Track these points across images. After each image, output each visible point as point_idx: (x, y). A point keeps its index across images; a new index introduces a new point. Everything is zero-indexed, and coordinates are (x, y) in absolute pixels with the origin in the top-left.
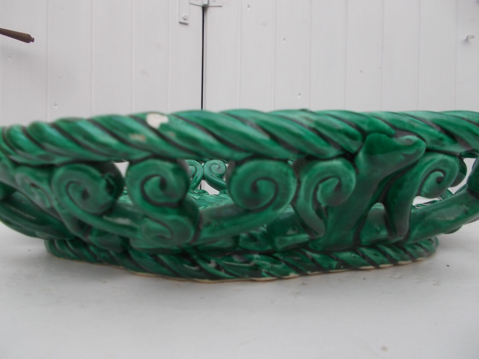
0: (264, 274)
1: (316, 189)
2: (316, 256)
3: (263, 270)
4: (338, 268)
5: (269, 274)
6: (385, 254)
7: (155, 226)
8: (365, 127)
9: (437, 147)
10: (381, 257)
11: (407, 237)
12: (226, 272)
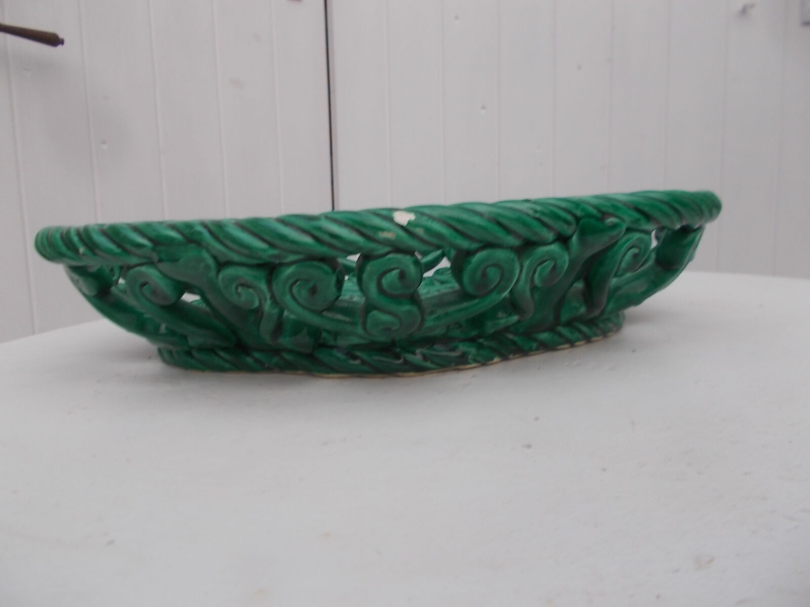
0: (471, 361)
1: (534, 272)
2: (516, 338)
3: (470, 357)
4: (537, 349)
5: (475, 361)
6: (580, 331)
7: (385, 318)
8: (579, 213)
9: (634, 226)
10: (577, 335)
11: (603, 312)
12: (433, 362)
